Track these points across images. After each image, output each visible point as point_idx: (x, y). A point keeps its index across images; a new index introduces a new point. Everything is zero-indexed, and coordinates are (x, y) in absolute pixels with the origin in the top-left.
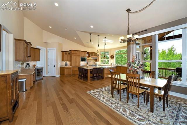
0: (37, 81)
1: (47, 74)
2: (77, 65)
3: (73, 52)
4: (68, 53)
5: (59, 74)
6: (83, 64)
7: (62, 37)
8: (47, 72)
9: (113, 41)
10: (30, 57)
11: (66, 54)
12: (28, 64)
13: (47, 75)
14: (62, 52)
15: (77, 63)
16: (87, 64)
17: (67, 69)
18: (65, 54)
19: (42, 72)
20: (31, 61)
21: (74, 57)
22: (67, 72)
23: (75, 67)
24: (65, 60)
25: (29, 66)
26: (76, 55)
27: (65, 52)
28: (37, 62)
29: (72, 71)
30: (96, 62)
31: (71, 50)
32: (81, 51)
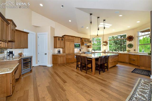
0: (23, 75)
1: (37, 63)
2: (71, 52)
3: (66, 38)
4: (60, 39)
5: (51, 64)
6: (76, 50)
7: (54, 21)
8: (37, 61)
9: (111, 25)
10: (14, 43)
11: (59, 39)
12: (11, 53)
13: (37, 65)
14: (54, 37)
15: (71, 50)
16: (80, 51)
17: (60, 57)
18: (57, 40)
19: (31, 62)
20: (15, 48)
21: (67, 43)
22: (60, 60)
23: (69, 54)
24: (58, 47)
25: (13, 55)
26: (69, 41)
27: (58, 38)
28: (24, 49)
29: (66, 59)
30: (88, 49)
32: (75, 37)
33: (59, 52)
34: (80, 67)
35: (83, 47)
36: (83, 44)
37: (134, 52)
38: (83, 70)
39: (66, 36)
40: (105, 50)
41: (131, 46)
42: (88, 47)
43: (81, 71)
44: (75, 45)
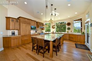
2: (27, 33)
3: (22, 20)
4: (15, 20)
14: (6, 18)
16: (36, 32)
18: (11, 21)
23: (25, 36)
24: (11, 29)
26: (25, 23)
27: (11, 19)
29: (22, 40)
31: (20, 17)
32: (31, 20)
33: (13, 34)
34: (36, 49)
35: (38, 29)
36: (38, 26)
37: (71, 32)
38: (39, 53)
39: (22, 18)
40: (53, 32)
41: (69, 29)
42: (42, 29)
43: (37, 54)
44: (31, 28)
